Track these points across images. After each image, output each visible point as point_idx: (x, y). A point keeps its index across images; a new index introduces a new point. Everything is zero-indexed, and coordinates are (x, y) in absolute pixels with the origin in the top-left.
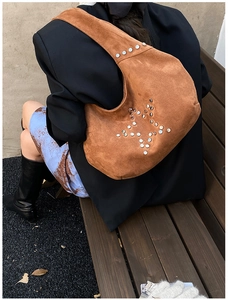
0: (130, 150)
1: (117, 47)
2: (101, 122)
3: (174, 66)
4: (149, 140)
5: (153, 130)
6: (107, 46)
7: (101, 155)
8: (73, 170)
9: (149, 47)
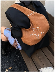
0: (34, 38)
1: (28, 13)
2: (26, 32)
3: (43, 17)
4: (39, 35)
5: (39, 33)
6: (26, 13)
7: (27, 40)
8: (18, 44)
9: (36, 13)
